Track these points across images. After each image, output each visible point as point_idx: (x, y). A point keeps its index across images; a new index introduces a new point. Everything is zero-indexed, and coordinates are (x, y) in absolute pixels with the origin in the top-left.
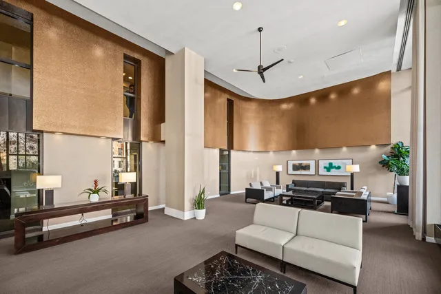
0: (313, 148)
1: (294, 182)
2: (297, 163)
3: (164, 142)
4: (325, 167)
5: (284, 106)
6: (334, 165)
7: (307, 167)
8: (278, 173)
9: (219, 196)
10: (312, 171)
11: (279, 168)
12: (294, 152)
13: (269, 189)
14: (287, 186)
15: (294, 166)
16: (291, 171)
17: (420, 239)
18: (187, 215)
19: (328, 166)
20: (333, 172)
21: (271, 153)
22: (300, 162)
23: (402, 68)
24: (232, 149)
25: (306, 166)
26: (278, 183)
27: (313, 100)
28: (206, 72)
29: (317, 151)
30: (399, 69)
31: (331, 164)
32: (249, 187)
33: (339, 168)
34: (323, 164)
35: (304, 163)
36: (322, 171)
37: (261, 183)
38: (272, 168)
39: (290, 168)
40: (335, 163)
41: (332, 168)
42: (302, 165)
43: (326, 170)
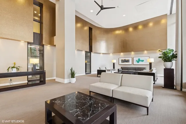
0: (131, 51)
1: (122, 68)
2: (123, 59)
3: (55, 45)
4: (136, 61)
5: (117, 32)
6: (140, 60)
7: (128, 61)
8: (114, 64)
9: (85, 74)
10: (130, 63)
11: (115, 61)
12: (122, 54)
13: (109, 70)
14: (118, 69)
15: (122, 60)
16: (120, 63)
17: (180, 90)
18: (66, 81)
19: (138, 60)
20: (141, 63)
21: (111, 55)
22: (125, 59)
23: (172, 13)
24: (92, 52)
25: (127, 60)
26: (114, 68)
28: (76, 11)
29: (133, 53)
30: (171, 13)
31: (139, 59)
32: (99, 69)
33: (143, 61)
34: (136, 59)
35: (127, 59)
36: (135, 63)
37: (105, 67)
38: (111, 61)
39: (120, 61)
40: (141, 59)
41: (140, 61)
42: (126, 60)
43: (137, 62)
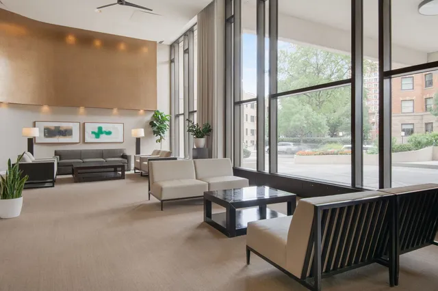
2: (52, 125)
4: (93, 133)
6: (103, 130)
7: (66, 133)
10: (75, 137)
11: (34, 132)
12: (45, 108)
15: (47, 130)
16: (42, 138)
19: (96, 131)
20: (104, 138)
22: (57, 124)
25: (66, 131)
27: (71, 39)
29: (82, 110)
31: (100, 129)
33: (109, 133)
34: (91, 128)
36: (89, 138)
40: (105, 127)
41: (102, 133)
42: (61, 129)
43: (94, 136)
